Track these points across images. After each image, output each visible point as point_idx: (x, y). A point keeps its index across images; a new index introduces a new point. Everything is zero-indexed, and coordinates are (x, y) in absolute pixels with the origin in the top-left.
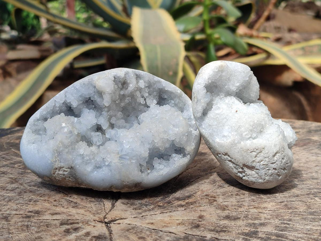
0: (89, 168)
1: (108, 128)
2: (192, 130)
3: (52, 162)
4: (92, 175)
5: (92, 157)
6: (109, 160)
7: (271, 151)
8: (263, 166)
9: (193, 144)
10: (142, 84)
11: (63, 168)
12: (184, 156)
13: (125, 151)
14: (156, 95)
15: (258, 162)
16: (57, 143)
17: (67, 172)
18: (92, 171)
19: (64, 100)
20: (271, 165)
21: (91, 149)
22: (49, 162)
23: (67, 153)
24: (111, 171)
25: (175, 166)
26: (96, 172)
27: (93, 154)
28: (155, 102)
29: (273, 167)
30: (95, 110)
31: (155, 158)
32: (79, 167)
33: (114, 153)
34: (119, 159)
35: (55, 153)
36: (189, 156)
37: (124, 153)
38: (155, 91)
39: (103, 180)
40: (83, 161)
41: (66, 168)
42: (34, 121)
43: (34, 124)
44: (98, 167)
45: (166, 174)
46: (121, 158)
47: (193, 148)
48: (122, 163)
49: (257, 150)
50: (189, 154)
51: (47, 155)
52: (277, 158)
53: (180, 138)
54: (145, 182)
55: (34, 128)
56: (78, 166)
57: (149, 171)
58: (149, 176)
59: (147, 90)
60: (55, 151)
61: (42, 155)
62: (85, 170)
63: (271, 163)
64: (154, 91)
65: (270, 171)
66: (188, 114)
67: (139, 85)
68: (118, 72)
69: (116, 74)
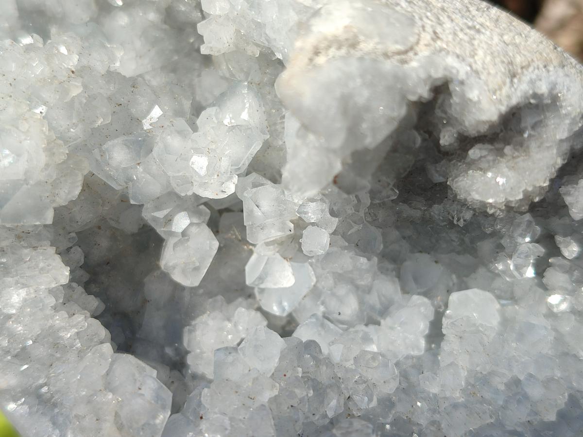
67: (565, 194)
68: (492, 72)
69: (462, 76)
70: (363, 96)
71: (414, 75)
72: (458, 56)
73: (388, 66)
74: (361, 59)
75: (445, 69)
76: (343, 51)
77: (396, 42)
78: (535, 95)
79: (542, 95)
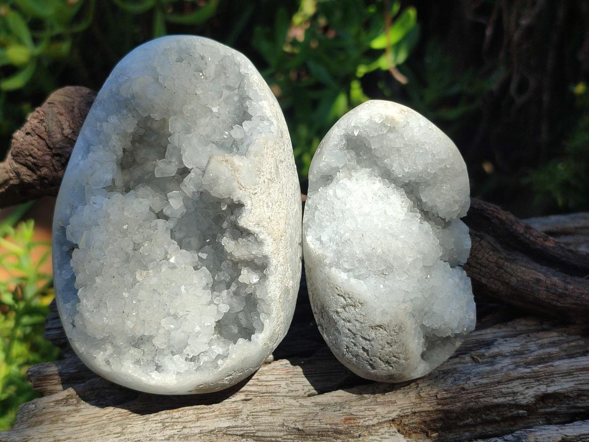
7: (370, 317)
8: (348, 331)
15: (343, 320)
20: (361, 339)
29: (363, 346)
49: (349, 298)
52: (375, 334)
63: (362, 335)
65: (356, 348)
73: (235, 184)
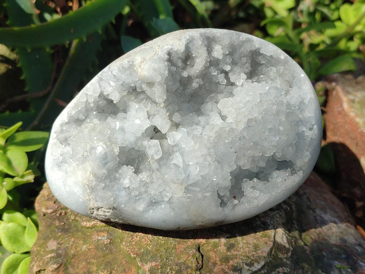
0: (141, 207)
1: (170, 130)
2: (304, 129)
3: (84, 201)
4: (146, 216)
5: (143, 189)
6: (168, 194)
9: (308, 153)
10: (218, 52)
11: (102, 208)
12: (293, 172)
13: (193, 179)
14: (247, 62)
16: (87, 174)
17: (110, 213)
18: (146, 211)
19: (99, 91)
21: (140, 179)
22: (81, 200)
23: (104, 189)
24: (173, 209)
25: (279, 191)
26: (151, 211)
27: (145, 184)
28: (244, 76)
30: (149, 101)
31: (244, 180)
32: (125, 206)
33: (175, 183)
34: (185, 192)
35: (86, 188)
36: (301, 173)
37: (190, 182)
38: (244, 57)
39: (164, 222)
40: (130, 198)
41: (107, 209)
42: (62, 125)
43: (62, 130)
44: (154, 203)
45: (264, 203)
46: (187, 190)
47: (306, 160)
48: (189, 198)
50: (301, 169)
51: (75, 191)
53: (283, 150)
54: (231, 219)
55: (62, 136)
56: (123, 206)
57: (236, 202)
58: (236, 209)
59: (229, 60)
60: (87, 187)
61: (70, 191)
62: (135, 210)
64: (242, 57)
66: (300, 95)
67: (214, 55)
68: (175, 42)
69: (171, 48)
70: (156, 66)
71: (162, 55)
72: (166, 45)
73: (155, 57)
74: (149, 60)
75: (166, 49)
76: (145, 62)
77: (153, 53)
78: (188, 40)
79: (189, 38)
